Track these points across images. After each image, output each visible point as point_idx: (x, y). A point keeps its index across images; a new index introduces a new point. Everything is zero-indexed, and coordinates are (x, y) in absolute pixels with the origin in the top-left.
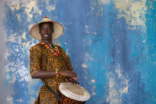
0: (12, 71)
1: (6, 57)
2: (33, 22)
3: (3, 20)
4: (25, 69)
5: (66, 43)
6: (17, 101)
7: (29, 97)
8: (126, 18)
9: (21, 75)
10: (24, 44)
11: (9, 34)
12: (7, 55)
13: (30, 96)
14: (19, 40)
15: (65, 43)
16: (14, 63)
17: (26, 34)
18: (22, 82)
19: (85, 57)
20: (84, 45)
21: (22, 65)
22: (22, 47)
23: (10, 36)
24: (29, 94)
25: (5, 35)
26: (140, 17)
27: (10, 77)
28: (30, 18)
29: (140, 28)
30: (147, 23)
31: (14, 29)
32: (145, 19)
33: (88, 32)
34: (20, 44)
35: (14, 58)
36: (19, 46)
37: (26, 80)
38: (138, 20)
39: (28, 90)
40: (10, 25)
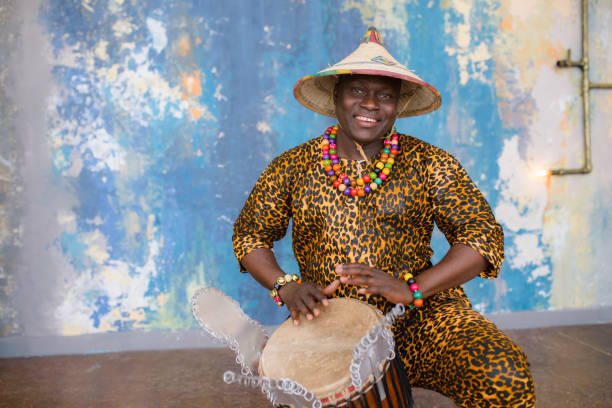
0: (70, 143)
1: (52, 108)
2: (125, 14)
3: (41, 8)
4: (107, 137)
5: (214, 70)
6: (89, 221)
7: (120, 213)
8: (362, 11)
9: (96, 155)
10: (102, 72)
11: (58, 45)
12: (54, 101)
13: (124, 208)
14: (88, 61)
15: (211, 68)
16: (75, 123)
17: (108, 47)
18: (101, 174)
19: (264, 106)
20: (261, 75)
21: (98, 127)
22: (97, 80)
23: (61, 51)
24: (121, 203)
25: (47, 48)
26: (394, 9)
27: (67, 159)
28: (117, 4)
29: (395, 37)
30: (410, 25)
31: (73, 32)
32: (405, 15)
33: (271, 43)
34: (91, 72)
35: (74, 109)
36: (87, 76)
37: (112, 168)
38: (390, 17)
39: (118, 193)
40: (60, 21)
